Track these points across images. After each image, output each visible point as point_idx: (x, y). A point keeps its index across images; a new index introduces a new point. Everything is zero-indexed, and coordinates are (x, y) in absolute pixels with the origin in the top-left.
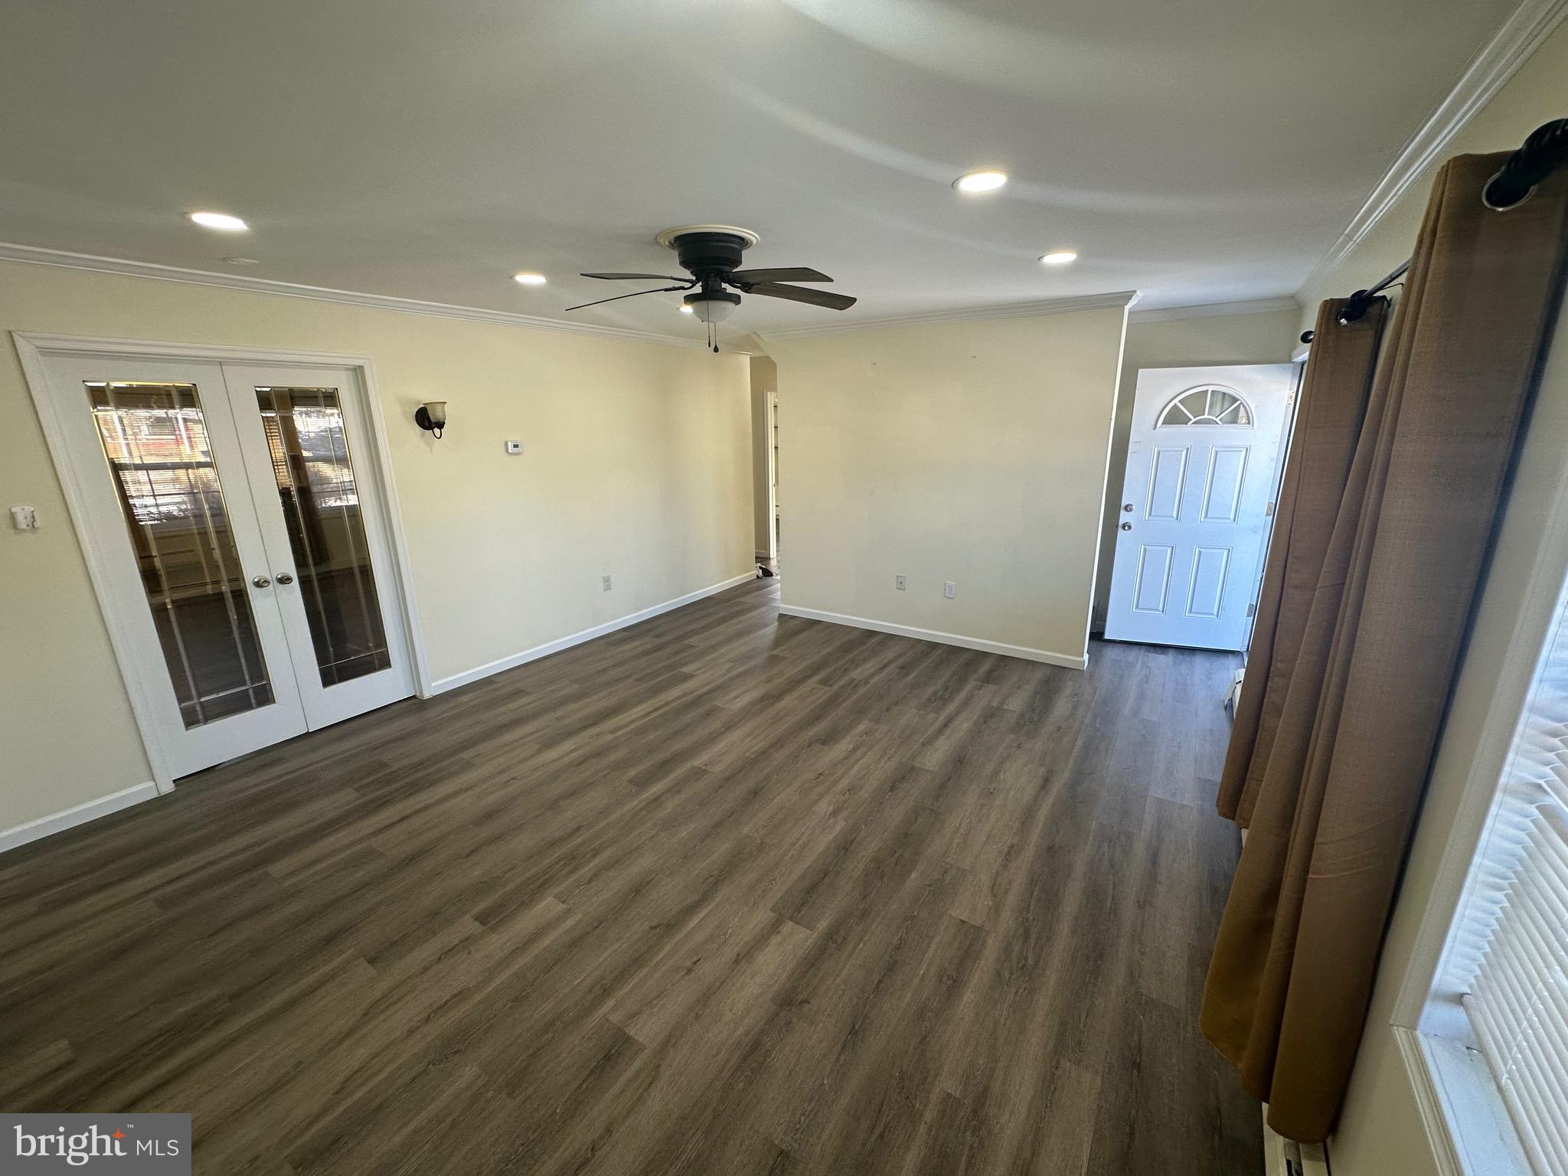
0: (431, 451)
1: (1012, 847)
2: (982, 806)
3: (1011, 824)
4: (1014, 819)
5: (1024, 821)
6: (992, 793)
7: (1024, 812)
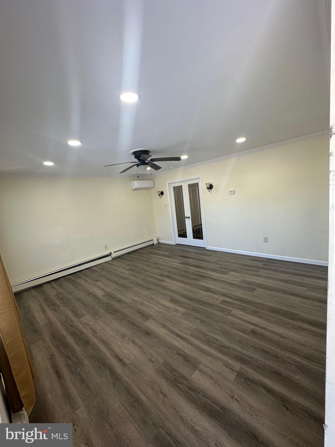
0: (211, 194)
1: (96, 333)
2: (118, 332)
3: (105, 337)
4: (107, 338)
5: (104, 341)
6: (123, 337)
7: (108, 343)
